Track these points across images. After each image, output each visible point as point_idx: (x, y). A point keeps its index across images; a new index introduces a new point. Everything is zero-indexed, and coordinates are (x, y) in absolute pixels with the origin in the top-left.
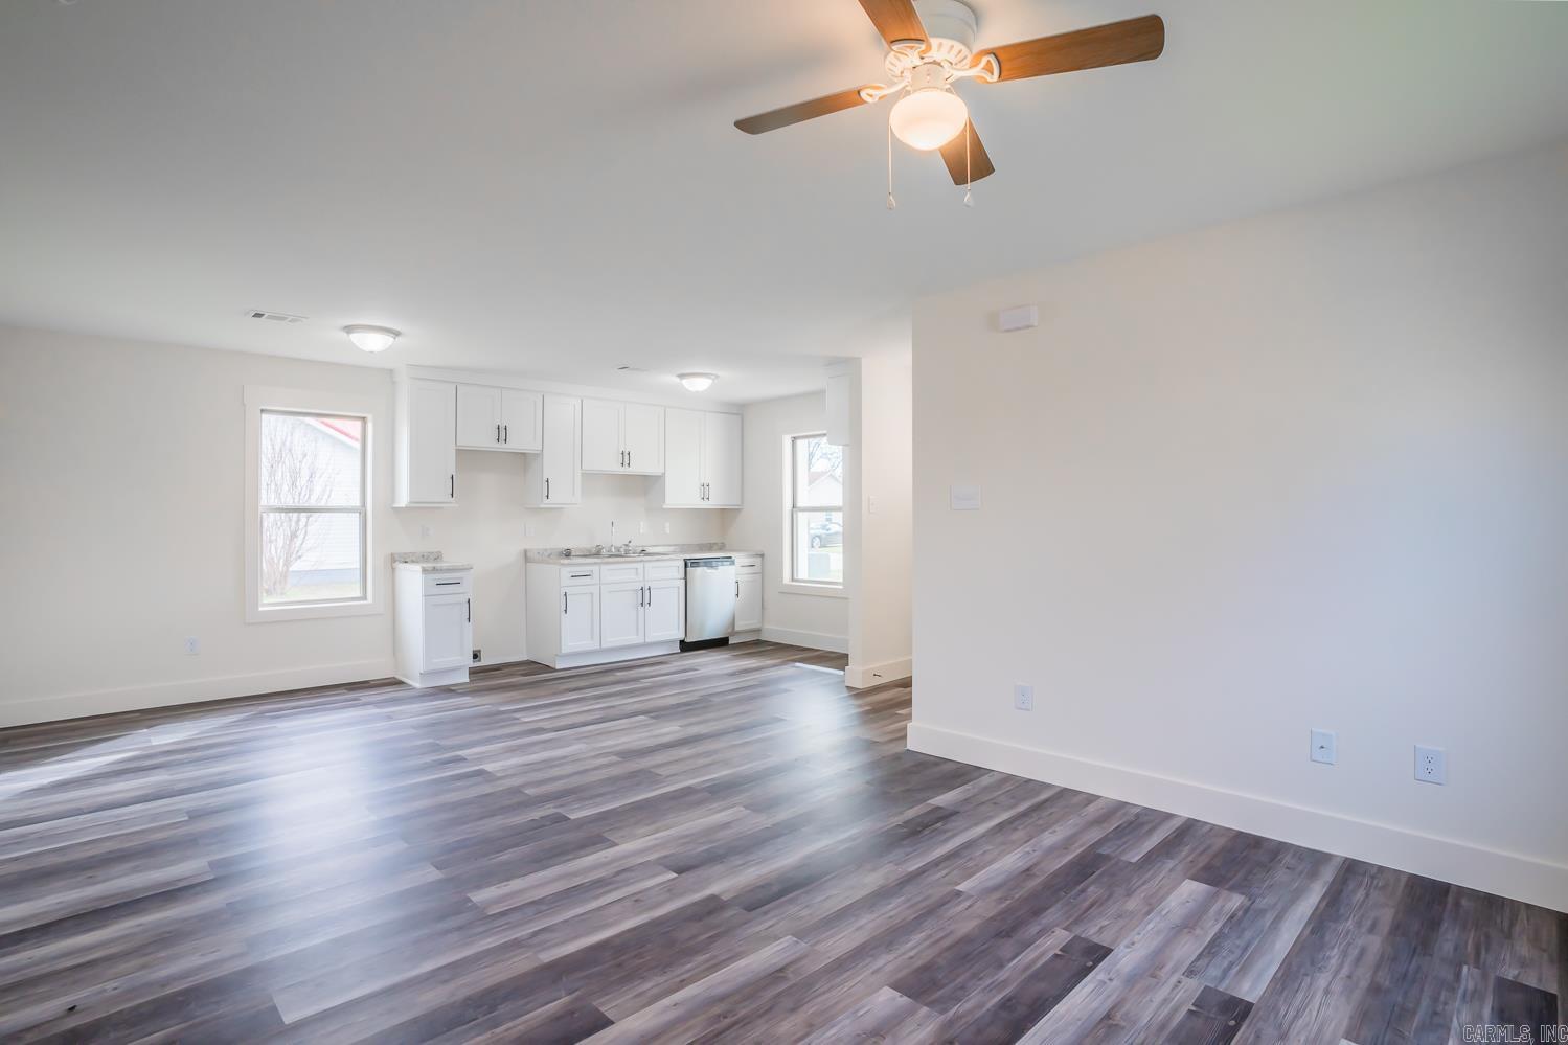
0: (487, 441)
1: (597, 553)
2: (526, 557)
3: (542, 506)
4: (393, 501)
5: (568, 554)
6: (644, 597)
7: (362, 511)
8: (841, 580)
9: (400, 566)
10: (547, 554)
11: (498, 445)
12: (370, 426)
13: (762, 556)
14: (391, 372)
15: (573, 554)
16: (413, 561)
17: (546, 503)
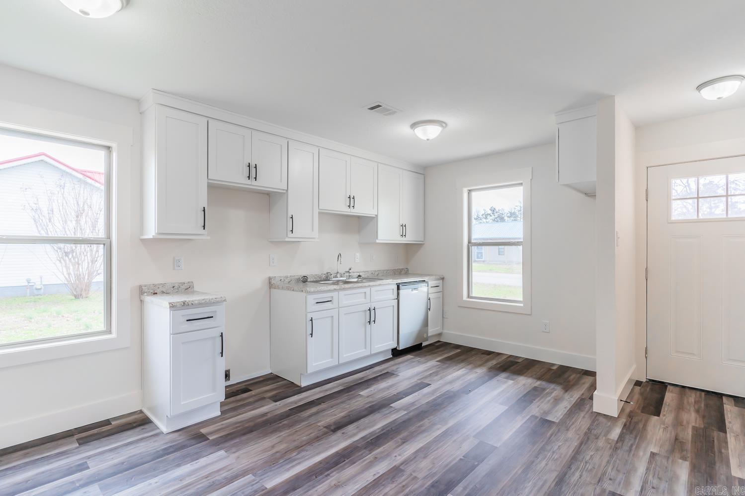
0: (238, 178)
1: (326, 278)
2: (271, 284)
3: (287, 239)
4: (142, 234)
5: (305, 280)
6: (371, 317)
7: (108, 243)
8: (521, 299)
9: (148, 299)
10: (287, 280)
11: (249, 182)
12: (115, 155)
13: (443, 279)
14: (138, 101)
15: (309, 280)
16: (163, 292)
17: (291, 237)
